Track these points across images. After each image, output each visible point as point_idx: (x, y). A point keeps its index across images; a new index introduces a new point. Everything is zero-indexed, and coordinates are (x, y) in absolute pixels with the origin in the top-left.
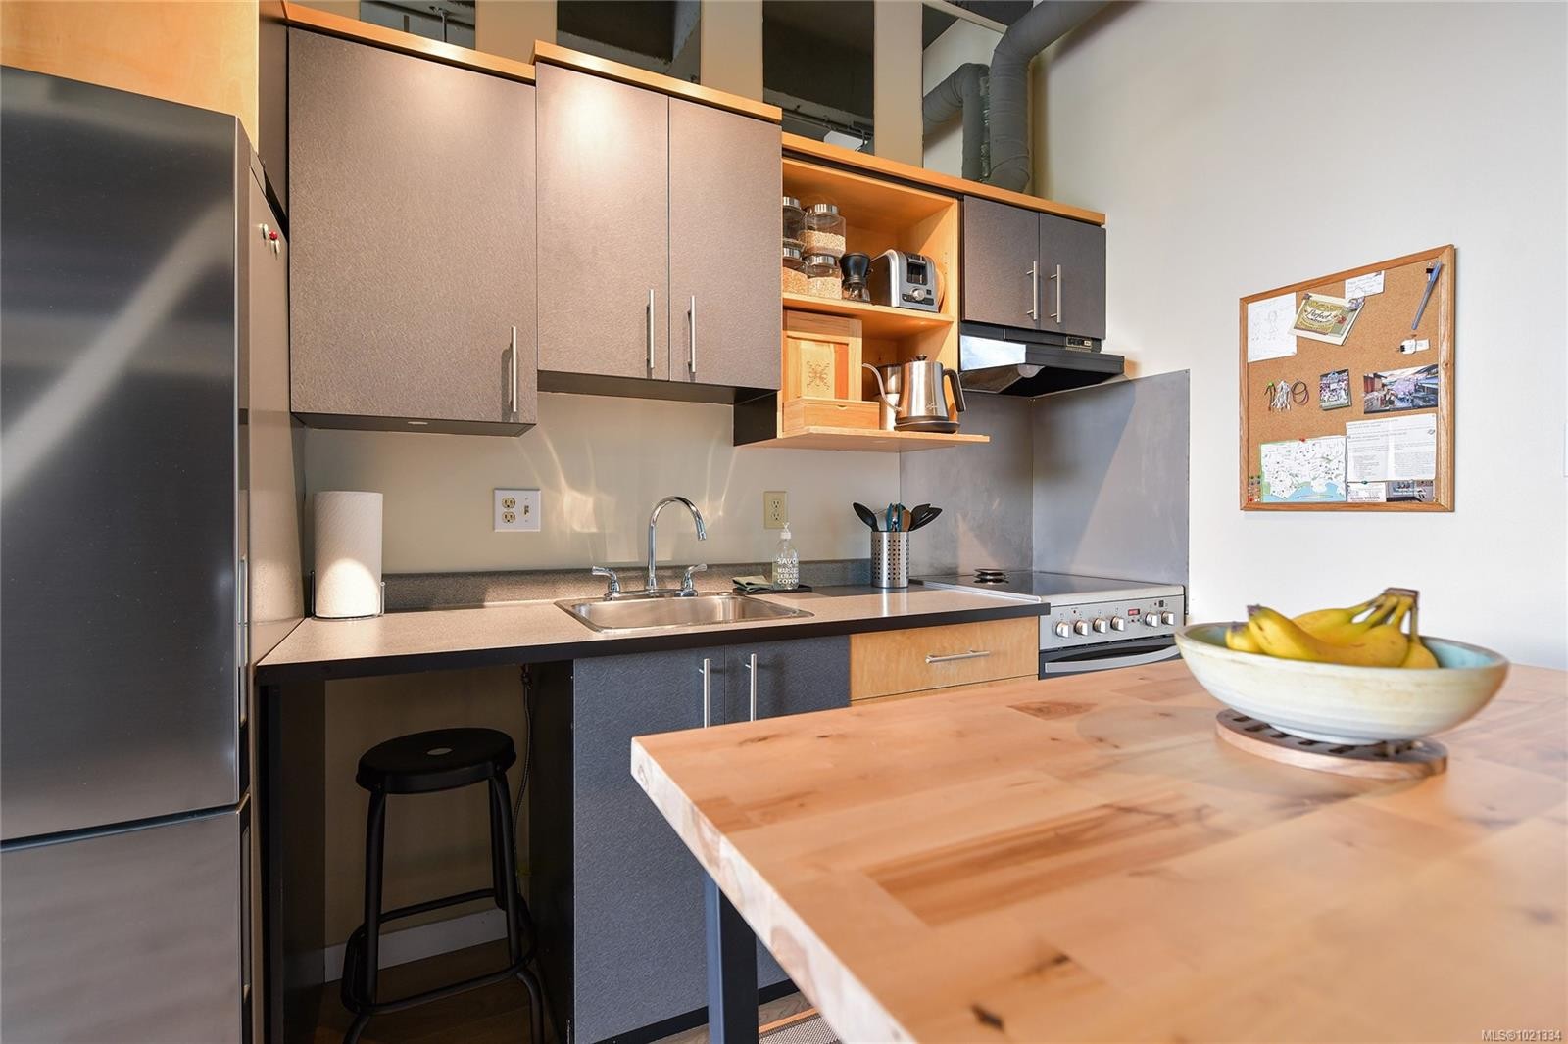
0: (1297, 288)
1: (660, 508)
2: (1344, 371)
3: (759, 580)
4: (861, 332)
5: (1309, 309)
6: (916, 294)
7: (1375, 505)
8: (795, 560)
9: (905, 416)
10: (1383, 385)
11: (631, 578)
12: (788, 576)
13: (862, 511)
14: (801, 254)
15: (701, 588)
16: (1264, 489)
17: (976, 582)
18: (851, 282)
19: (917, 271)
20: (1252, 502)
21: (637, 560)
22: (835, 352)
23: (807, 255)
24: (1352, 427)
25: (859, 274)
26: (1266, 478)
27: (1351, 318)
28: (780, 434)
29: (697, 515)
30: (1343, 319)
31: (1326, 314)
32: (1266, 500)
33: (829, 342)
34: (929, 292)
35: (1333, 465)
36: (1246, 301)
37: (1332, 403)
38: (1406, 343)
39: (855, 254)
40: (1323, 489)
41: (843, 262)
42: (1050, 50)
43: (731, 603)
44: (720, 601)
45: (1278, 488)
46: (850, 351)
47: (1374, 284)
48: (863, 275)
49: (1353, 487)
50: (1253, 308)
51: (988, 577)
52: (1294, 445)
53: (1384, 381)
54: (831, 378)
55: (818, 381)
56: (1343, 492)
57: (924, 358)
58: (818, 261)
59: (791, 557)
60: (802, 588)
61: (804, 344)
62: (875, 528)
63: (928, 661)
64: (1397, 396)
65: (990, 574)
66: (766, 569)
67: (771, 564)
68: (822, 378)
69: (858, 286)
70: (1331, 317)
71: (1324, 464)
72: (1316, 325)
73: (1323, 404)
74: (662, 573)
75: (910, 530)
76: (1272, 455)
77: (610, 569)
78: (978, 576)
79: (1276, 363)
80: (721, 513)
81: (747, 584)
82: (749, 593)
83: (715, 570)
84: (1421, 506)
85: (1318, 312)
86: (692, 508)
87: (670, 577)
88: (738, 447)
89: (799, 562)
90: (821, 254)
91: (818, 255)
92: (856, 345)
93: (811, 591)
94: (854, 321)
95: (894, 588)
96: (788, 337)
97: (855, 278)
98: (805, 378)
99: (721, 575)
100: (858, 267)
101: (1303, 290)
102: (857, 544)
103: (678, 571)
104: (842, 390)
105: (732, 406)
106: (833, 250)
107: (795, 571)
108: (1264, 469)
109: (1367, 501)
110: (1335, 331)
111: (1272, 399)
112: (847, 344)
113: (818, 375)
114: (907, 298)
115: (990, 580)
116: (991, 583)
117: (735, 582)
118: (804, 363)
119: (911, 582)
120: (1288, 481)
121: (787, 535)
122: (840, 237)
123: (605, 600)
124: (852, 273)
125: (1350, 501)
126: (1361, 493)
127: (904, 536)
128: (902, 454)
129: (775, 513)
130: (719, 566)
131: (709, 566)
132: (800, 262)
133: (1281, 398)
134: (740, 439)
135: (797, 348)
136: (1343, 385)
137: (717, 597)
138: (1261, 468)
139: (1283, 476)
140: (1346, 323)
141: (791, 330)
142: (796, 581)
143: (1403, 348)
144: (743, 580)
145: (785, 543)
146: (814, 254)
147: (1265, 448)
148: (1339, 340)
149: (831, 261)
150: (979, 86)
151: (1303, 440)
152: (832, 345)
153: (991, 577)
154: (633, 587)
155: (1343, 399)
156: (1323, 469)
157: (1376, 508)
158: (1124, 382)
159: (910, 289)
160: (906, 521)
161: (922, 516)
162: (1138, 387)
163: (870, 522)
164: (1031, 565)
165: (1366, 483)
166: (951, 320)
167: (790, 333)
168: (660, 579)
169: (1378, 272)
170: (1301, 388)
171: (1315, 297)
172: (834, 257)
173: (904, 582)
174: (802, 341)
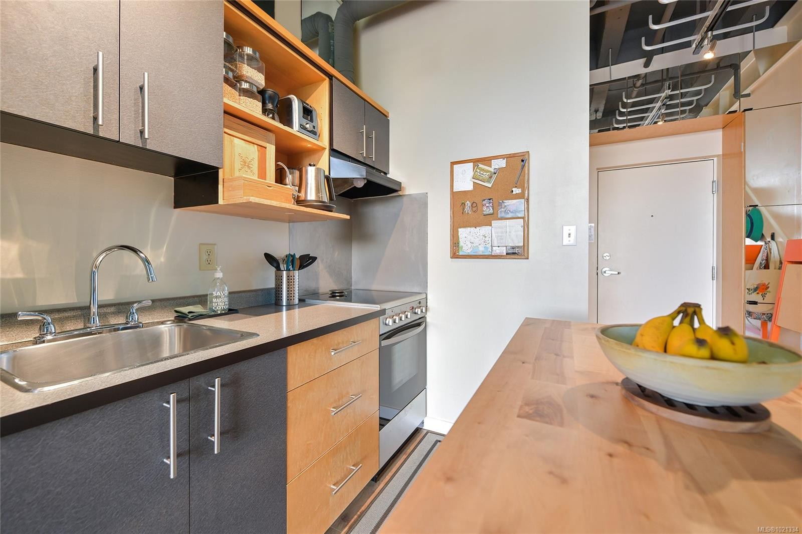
0: (474, 161)
1: (104, 255)
2: (491, 199)
3: (198, 309)
4: (274, 142)
5: (478, 171)
6: (308, 126)
7: (502, 256)
8: (226, 293)
9: (303, 199)
10: (505, 206)
11: (68, 318)
12: (220, 303)
13: (269, 258)
14: (234, 77)
15: (145, 319)
16: (460, 249)
17: (330, 297)
18: (267, 108)
19: (307, 112)
20: (455, 254)
21: (76, 301)
22: (258, 150)
23: (239, 79)
24: (494, 223)
25: (273, 104)
26: (461, 244)
27: (495, 176)
28: (221, 201)
29: (146, 261)
30: (491, 177)
31: (485, 174)
32: (461, 253)
33: (253, 143)
34: (314, 127)
35: (487, 239)
36: (453, 163)
37: (488, 212)
38: (514, 189)
39: (270, 92)
40: (483, 249)
41: (262, 92)
42: (361, 22)
43: (177, 329)
44: (167, 329)
45: (466, 248)
46: (267, 152)
47: (502, 163)
48: (275, 105)
49: (494, 248)
50: (455, 166)
51: (337, 294)
52: (473, 229)
53: (505, 204)
54: (255, 166)
55: (246, 169)
56: (491, 251)
57: (314, 165)
58: (245, 86)
59: (224, 290)
60: (231, 311)
61: (236, 141)
62: (278, 268)
63: (333, 353)
64: (510, 211)
65: (338, 293)
66: (202, 299)
67: (207, 295)
68: (248, 167)
69: (271, 111)
70: (486, 175)
71: (484, 238)
72: (481, 178)
73: (484, 212)
74: (105, 310)
75: (299, 269)
76: (463, 232)
77: (41, 312)
78: (331, 294)
79: (465, 193)
80: (162, 259)
81: (189, 312)
82: (190, 320)
83: (160, 303)
84: (519, 257)
85: (482, 172)
86: (141, 255)
87: (113, 313)
88: (178, 210)
89: (230, 293)
90: (249, 82)
91: (246, 82)
92: (271, 150)
93: (238, 313)
94: (271, 134)
95: (290, 307)
96: (225, 132)
97: (270, 106)
98: (237, 165)
99: (163, 307)
100: (272, 99)
101: (476, 162)
102: (267, 278)
103: (122, 307)
104: (262, 174)
105: (173, 178)
106: (257, 82)
107: (226, 300)
108: (460, 240)
109: (499, 254)
110: (489, 182)
111: (464, 209)
112: (266, 148)
113: (246, 164)
114: (302, 127)
115: (338, 296)
116: (338, 298)
117: (176, 312)
118: (237, 154)
119: (300, 300)
120: (470, 245)
121: (219, 275)
122: (262, 75)
123: (36, 343)
124: (267, 102)
125: (493, 254)
126: (497, 251)
127: (296, 273)
128: (290, 224)
129: (208, 260)
130: (161, 300)
131: (153, 301)
132: (234, 81)
133: (468, 209)
134: (179, 202)
135: (232, 142)
136: (491, 204)
137: (163, 326)
138: (459, 239)
139: (468, 243)
140: (492, 178)
141: (227, 128)
142: (227, 307)
143: (512, 191)
144: (185, 310)
145: (218, 281)
146: (243, 80)
147: (460, 230)
148: (490, 185)
149: (255, 89)
150: (328, 26)
151: (476, 228)
152: (256, 146)
153: (338, 294)
154: (70, 326)
155: (491, 211)
156: (483, 240)
157: (503, 257)
158: (398, 196)
159: (304, 121)
160: (297, 263)
161: (306, 261)
162: (405, 199)
163: (275, 265)
164: (351, 286)
165: (499, 247)
166: (325, 147)
167: (226, 130)
168: (102, 316)
169: (504, 158)
170: (475, 205)
171: (481, 166)
172: (257, 88)
173: (297, 301)
174: (235, 138)
